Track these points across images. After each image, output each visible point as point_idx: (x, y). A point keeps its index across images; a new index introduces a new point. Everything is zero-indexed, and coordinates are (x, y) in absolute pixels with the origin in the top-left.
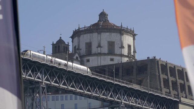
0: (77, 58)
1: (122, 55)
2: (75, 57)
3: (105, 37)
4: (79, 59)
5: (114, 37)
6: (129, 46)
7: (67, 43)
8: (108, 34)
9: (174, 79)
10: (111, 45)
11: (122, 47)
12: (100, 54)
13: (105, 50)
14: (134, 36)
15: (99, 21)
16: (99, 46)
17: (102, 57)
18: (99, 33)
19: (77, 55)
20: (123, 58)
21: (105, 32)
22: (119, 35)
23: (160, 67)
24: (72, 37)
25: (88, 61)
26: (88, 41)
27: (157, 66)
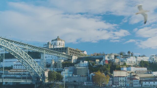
9: (72, 51)
10: (60, 43)
15: (57, 38)
17: (58, 46)
20: (62, 46)
23: (69, 49)
24: (52, 41)
25: (55, 46)
26: (55, 42)
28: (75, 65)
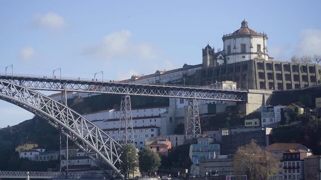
0: (221, 57)
1: (251, 53)
2: (219, 57)
3: (239, 41)
4: (223, 58)
5: (245, 40)
6: (259, 46)
7: (212, 48)
8: (241, 39)
9: (270, 71)
10: (243, 46)
11: (251, 47)
12: (235, 54)
13: (239, 50)
14: (264, 37)
15: (242, 28)
16: (235, 48)
17: (237, 56)
18: (235, 39)
19: (220, 55)
20: (252, 55)
21: (239, 38)
22: (249, 38)
23: (256, 65)
25: (229, 59)
26: (229, 45)
27: (254, 65)
28: (246, 121)
